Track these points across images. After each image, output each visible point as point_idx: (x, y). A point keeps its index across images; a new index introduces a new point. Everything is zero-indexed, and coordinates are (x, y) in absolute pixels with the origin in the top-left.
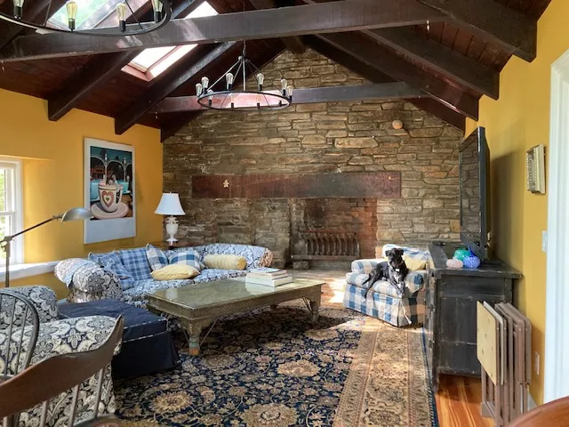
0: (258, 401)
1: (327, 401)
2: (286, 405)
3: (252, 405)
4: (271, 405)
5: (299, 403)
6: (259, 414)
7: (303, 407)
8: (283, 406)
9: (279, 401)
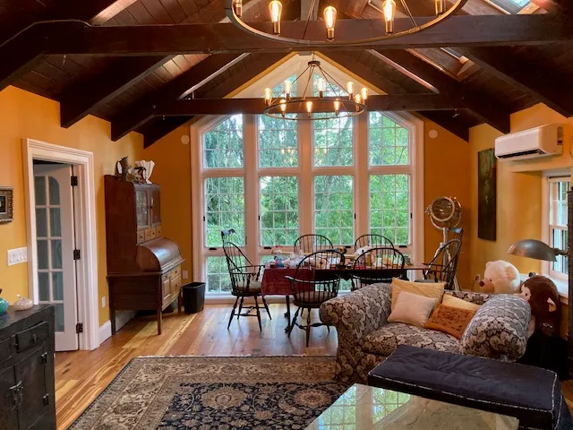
0: (238, 409)
1: (174, 416)
2: (212, 409)
3: (242, 405)
4: (226, 407)
5: (201, 411)
6: (233, 399)
7: (196, 408)
8: (216, 407)
9: (220, 411)
